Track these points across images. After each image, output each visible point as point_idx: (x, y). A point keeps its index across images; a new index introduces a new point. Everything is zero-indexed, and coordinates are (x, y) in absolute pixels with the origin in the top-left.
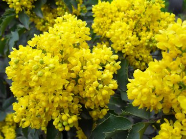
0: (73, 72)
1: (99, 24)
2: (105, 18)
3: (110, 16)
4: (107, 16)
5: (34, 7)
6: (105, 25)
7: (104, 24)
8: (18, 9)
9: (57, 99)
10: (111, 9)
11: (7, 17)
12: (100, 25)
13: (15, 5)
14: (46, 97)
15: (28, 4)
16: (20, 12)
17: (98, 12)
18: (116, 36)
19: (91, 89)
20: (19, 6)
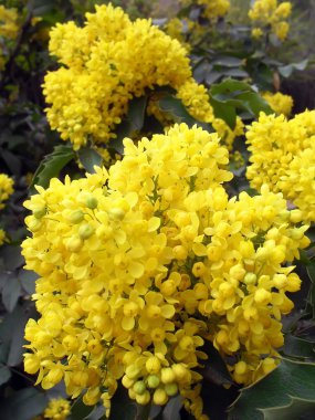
0: (179, 243)
1: (262, 166)
2: (278, 153)
3: (289, 146)
4: (282, 148)
5: (114, 136)
6: (276, 168)
7: (274, 165)
8: (78, 142)
9: (131, 307)
10: (291, 132)
11: (54, 158)
12: (265, 167)
13: (73, 131)
14: (103, 301)
15: (100, 128)
16: (82, 147)
17: (260, 139)
18: (302, 184)
19: (224, 286)
20: (81, 135)
